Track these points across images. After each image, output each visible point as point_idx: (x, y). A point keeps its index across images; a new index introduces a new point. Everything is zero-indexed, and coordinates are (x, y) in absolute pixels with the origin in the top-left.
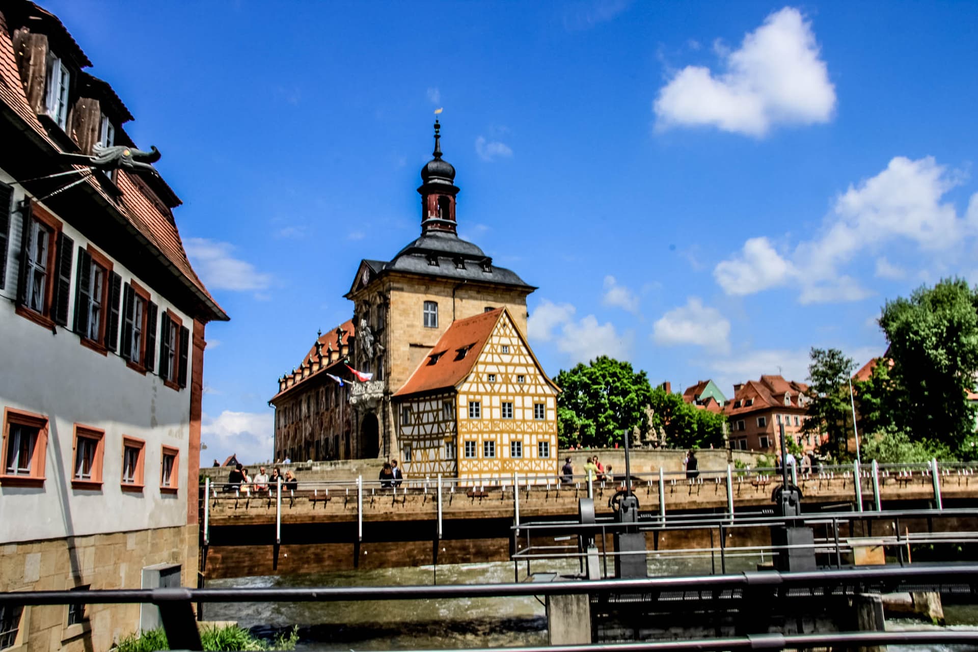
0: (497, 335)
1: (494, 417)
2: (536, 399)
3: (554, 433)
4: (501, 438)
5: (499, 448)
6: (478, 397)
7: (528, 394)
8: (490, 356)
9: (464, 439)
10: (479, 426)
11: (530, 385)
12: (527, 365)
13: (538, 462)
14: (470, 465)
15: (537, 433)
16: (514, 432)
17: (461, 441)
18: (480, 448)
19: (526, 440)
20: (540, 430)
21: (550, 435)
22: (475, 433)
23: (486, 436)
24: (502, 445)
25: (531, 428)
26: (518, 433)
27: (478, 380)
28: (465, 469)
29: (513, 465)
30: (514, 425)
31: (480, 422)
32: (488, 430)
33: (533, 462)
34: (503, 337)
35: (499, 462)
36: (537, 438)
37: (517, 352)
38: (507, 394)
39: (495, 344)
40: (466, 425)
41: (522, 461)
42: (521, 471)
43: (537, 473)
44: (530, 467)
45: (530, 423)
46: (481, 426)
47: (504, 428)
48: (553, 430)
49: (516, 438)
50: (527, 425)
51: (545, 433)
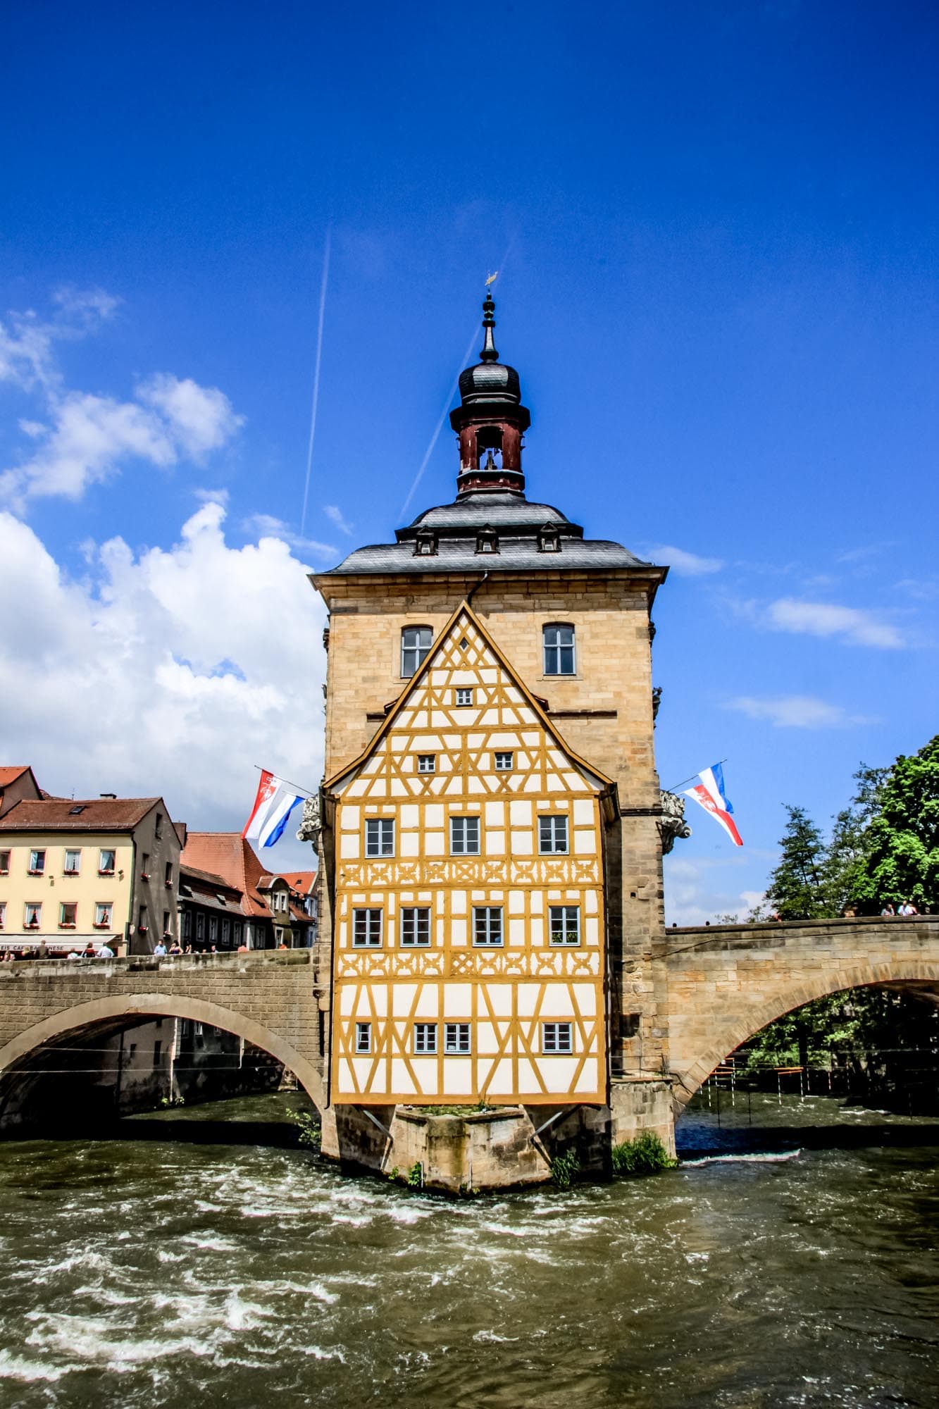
0: (442, 668)
1: (429, 851)
2: (544, 805)
3: (593, 886)
4: (447, 901)
5: (440, 923)
6: (388, 810)
7: (521, 795)
8: (423, 715)
9: (350, 903)
10: (389, 874)
11: (527, 773)
12: (520, 728)
13: (546, 955)
14: (364, 964)
15: (546, 886)
16: (480, 885)
17: (343, 908)
18: (391, 924)
19: (516, 902)
20: (555, 879)
21: (582, 890)
22: (379, 889)
23: (407, 897)
24: (448, 917)
25: (530, 876)
26: (494, 886)
27: (389, 770)
28: (351, 972)
29: (479, 963)
30: (484, 868)
31: (393, 864)
32: (411, 882)
33: (533, 955)
34: (458, 668)
35: (439, 957)
36: (545, 896)
37: (496, 701)
38: (465, 797)
39: (439, 688)
40: (357, 871)
41: (505, 954)
42: (500, 978)
43: (543, 984)
44: (525, 967)
45: (529, 863)
46: (394, 874)
47: (454, 876)
48: (593, 877)
49: (488, 899)
50: (519, 868)
51: (570, 885)
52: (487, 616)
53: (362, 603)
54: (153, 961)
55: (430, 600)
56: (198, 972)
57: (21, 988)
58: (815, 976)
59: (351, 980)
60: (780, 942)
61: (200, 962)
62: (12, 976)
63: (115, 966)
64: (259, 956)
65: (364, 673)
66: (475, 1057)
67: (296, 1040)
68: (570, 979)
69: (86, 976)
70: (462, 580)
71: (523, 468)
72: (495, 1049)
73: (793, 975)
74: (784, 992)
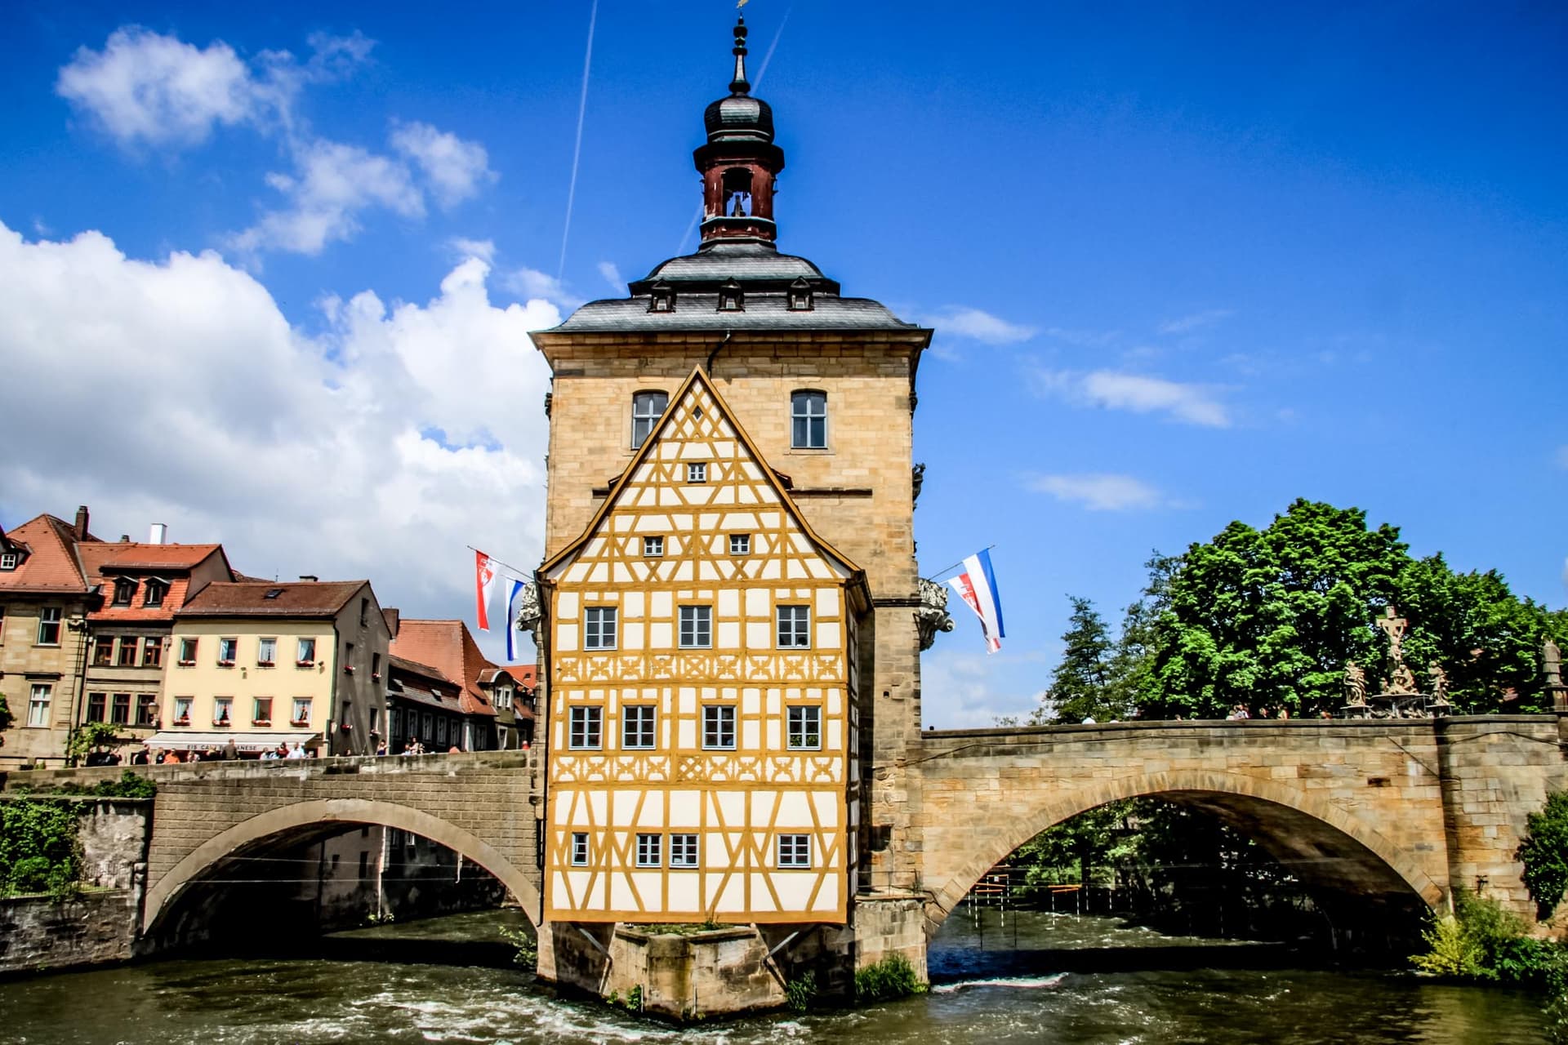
0: (673, 439)
1: (655, 644)
2: (783, 594)
3: (836, 684)
4: (675, 698)
5: (666, 724)
6: (610, 597)
7: (758, 583)
8: (650, 492)
9: (566, 700)
10: (610, 669)
11: (765, 559)
12: (758, 508)
13: (784, 761)
14: (582, 768)
15: (785, 684)
16: (712, 682)
17: (559, 706)
18: (612, 724)
19: (750, 701)
20: (795, 676)
21: (825, 689)
22: (599, 685)
23: (630, 694)
24: (675, 717)
25: (767, 672)
26: (727, 683)
27: (611, 553)
28: (567, 777)
29: (709, 768)
30: (715, 663)
31: (615, 657)
32: (635, 677)
33: (769, 760)
34: (690, 440)
35: (665, 761)
36: (783, 695)
37: (732, 477)
38: (696, 584)
39: (668, 462)
40: (575, 665)
41: (738, 758)
42: (731, 784)
43: (780, 792)
44: (759, 773)
45: (765, 658)
46: (615, 668)
47: (682, 671)
48: (836, 675)
49: (719, 697)
50: (755, 663)
51: (811, 683)
52: (729, 381)
53: (589, 365)
54: (353, 763)
55: (667, 363)
56: (402, 775)
57: (206, 793)
58: (1085, 785)
59: (566, 785)
60: (1047, 748)
61: (405, 765)
62: (195, 778)
63: (311, 768)
64: (470, 759)
65: (591, 444)
66: (703, 871)
67: (510, 851)
68: (809, 787)
69: (279, 779)
70: (701, 340)
71: (775, 215)
72: (725, 862)
73: (1061, 783)
74: (1051, 802)
